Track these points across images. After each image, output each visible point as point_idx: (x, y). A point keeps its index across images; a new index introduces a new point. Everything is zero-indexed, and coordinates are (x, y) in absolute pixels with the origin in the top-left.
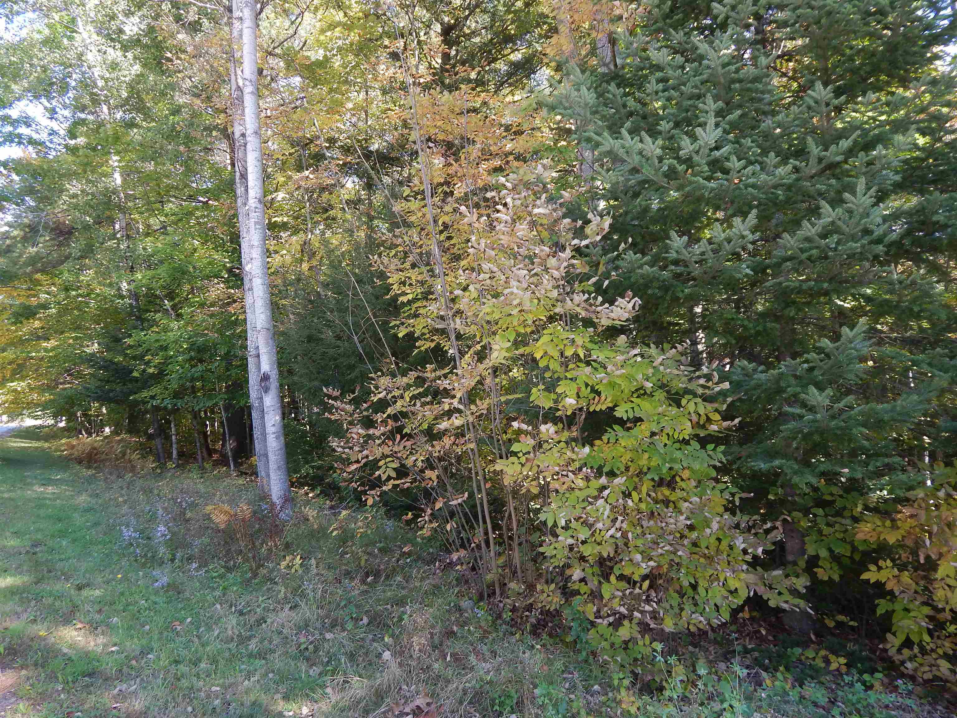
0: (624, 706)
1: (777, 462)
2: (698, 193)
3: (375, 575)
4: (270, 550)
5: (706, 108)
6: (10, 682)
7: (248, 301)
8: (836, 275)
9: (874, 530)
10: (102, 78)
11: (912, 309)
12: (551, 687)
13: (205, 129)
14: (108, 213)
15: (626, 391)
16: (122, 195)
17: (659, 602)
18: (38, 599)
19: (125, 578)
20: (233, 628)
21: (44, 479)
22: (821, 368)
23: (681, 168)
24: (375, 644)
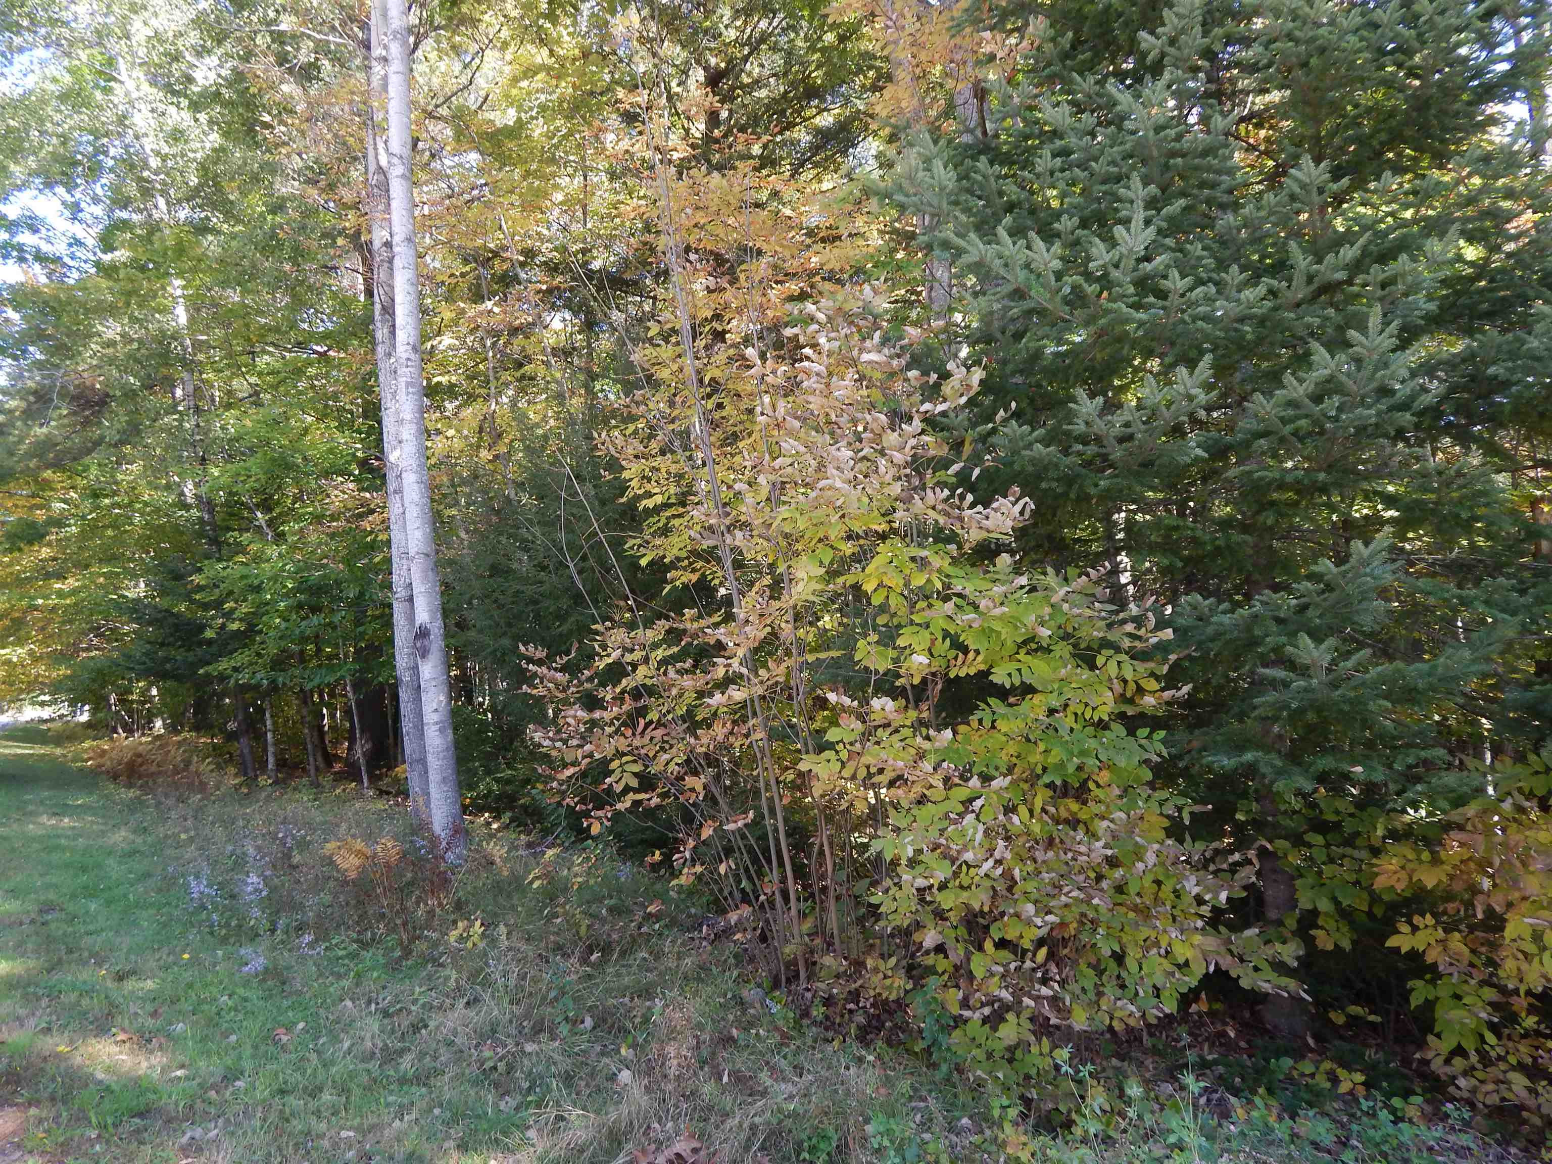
0: (1010, 1150)
1: (1249, 756)
2: (1118, 329)
3: (603, 950)
4: (431, 913)
5: (1131, 194)
6: (10, 1126)
7: (394, 509)
8: (1338, 461)
9: (1403, 868)
10: (158, 153)
11: (1458, 516)
12: (892, 1121)
13: (324, 236)
14: (164, 371)
15: (1009, 643)
16: (188, 342)
17: (1063, 983)
18: (53, 995)
19: (195, 961)
20: (373, 1037)
21: (55, 805)
22: (1317, 605)
23: (1091, 289)
24: (606, 1060)
